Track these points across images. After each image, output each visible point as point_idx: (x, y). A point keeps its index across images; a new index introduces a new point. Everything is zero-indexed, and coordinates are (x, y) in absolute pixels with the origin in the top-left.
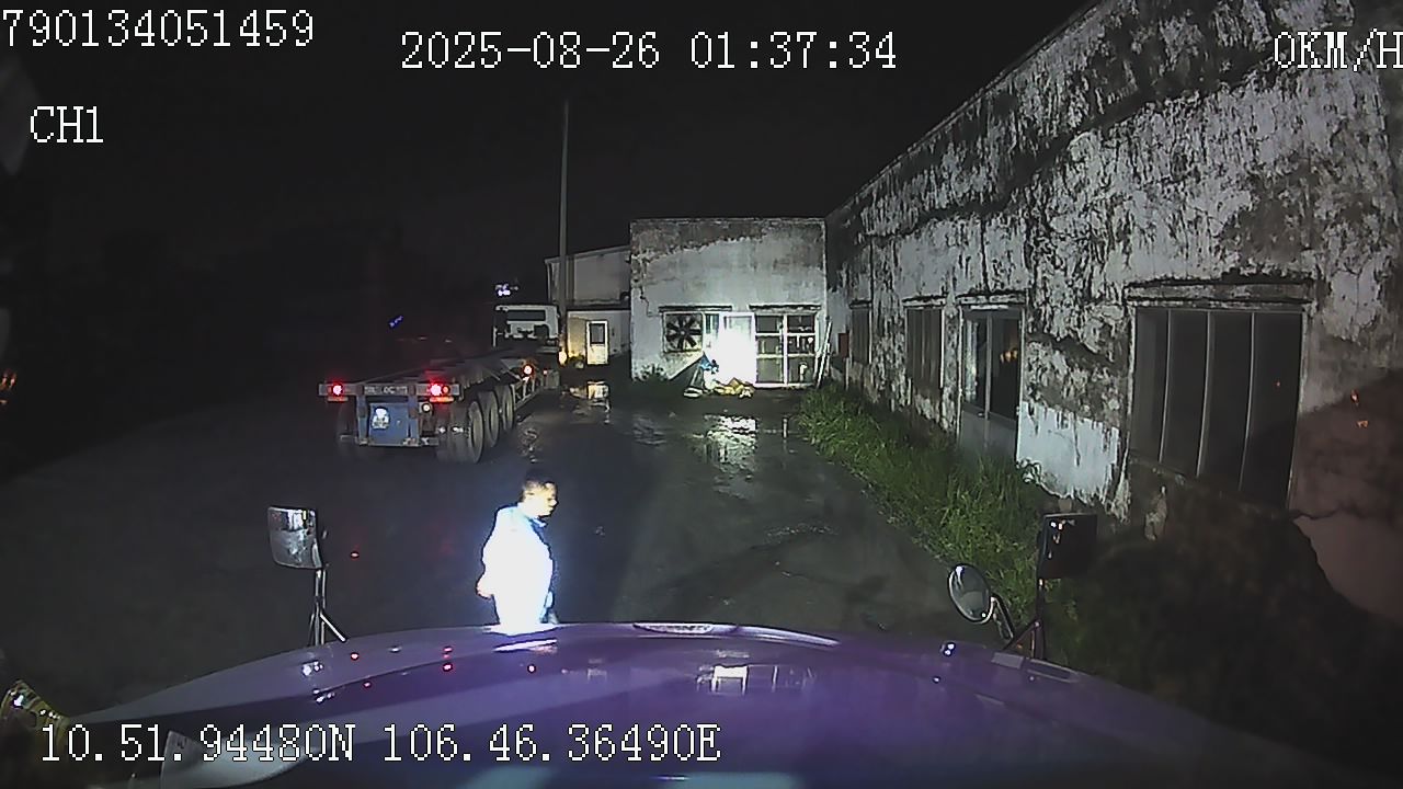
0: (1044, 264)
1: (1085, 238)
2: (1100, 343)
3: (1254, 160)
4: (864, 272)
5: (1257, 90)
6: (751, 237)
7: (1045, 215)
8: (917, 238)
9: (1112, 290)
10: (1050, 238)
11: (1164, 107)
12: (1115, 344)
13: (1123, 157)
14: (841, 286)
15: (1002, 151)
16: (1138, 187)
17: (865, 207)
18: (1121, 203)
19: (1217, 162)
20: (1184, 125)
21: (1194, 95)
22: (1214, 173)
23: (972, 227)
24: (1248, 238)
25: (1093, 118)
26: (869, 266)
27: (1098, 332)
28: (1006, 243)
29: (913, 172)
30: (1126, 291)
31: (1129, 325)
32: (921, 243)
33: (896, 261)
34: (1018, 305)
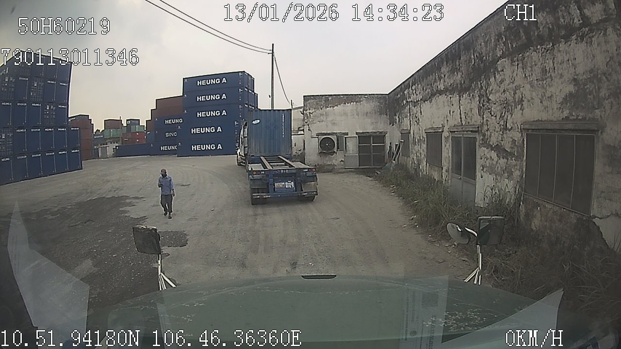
0: (487, 114)
2: (512, 148)
3: (575, 72)
4: (406, 117)
5: (576, 43)
6: (356, 102)
7: (487, 93)
8: (430, 103)
11: (537, 49)
12: (518, 148)
13: (520, 70)
14: (396, 123)
15: (468, 66)
16: (526, 82)
17: (406, 89)
18: (519, 89)
19: (560, 72)
20: (546, 56)
21: (550, 44)
22: (558, 77)
23: (456, 98)
24: (573, 104)
25: (507, 53)
26: (409, 114)
27: (510, 143)
28: (470, 105)
29: (428, 75)
30: (522, 125)
31: (523, 140)
32: (432, 105)
33: (421, 112)
34: (476, 132)
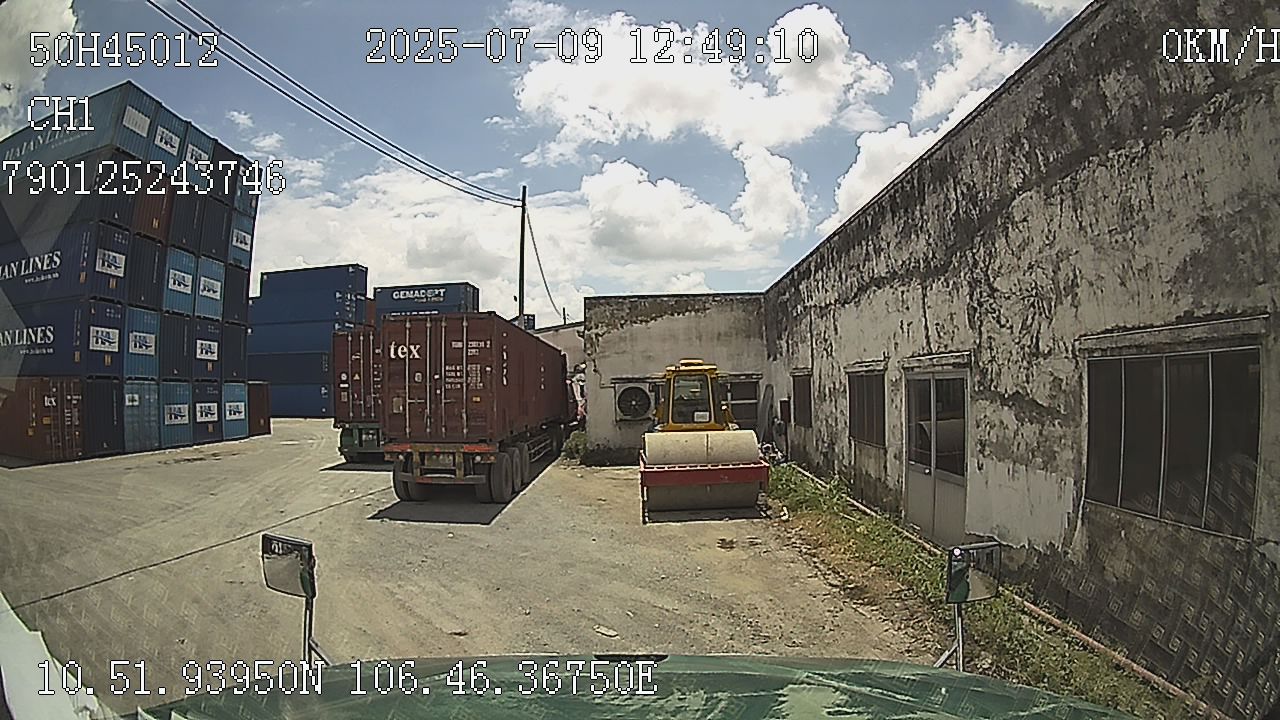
0: (989, 324)
1: (1032, 296)
2: (1052, 397)
3: (1203, 202)
4: (803, 342)
5: (1203, 132)
6: (697, 311)
7: (988, 276)
8: (857, 306)
9: (1061, 344)
10: (994, 298)
11: (1108, 159)
12: (1067, 396)
13: (1068, 213)
14: (781, 355)
15: (942, 219)
16: (1084, 240)
17: (804, 279)
18: (1068, 258)
19: (1166, 208)
20: (1130, 175)
21: (1138, 144)
22: (1164, 219)
23: (914, 291)
24: (1201, 280)
25: (1034, 177)
26: (809, 335)
27: (1048, 386)
28: (949, 306)
29: (851, 244)
30: (1077, 343)
31: (1081, 377)
32: (861, 311)
33: (836, 329)
34: (964, 365)
